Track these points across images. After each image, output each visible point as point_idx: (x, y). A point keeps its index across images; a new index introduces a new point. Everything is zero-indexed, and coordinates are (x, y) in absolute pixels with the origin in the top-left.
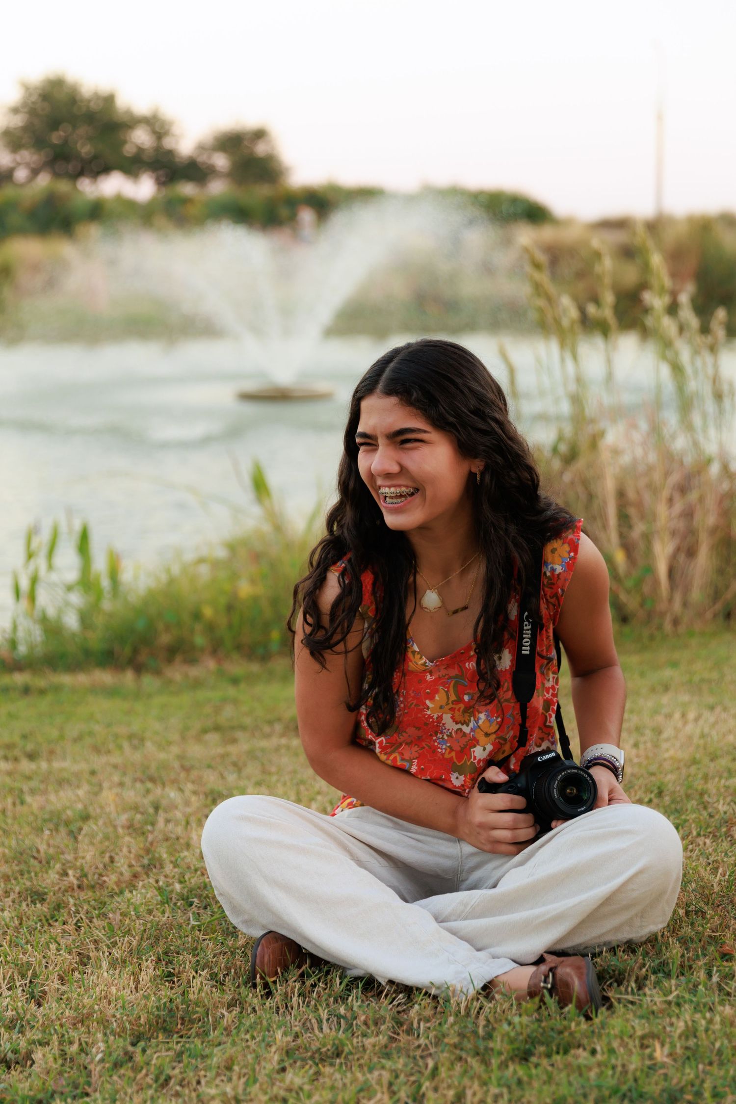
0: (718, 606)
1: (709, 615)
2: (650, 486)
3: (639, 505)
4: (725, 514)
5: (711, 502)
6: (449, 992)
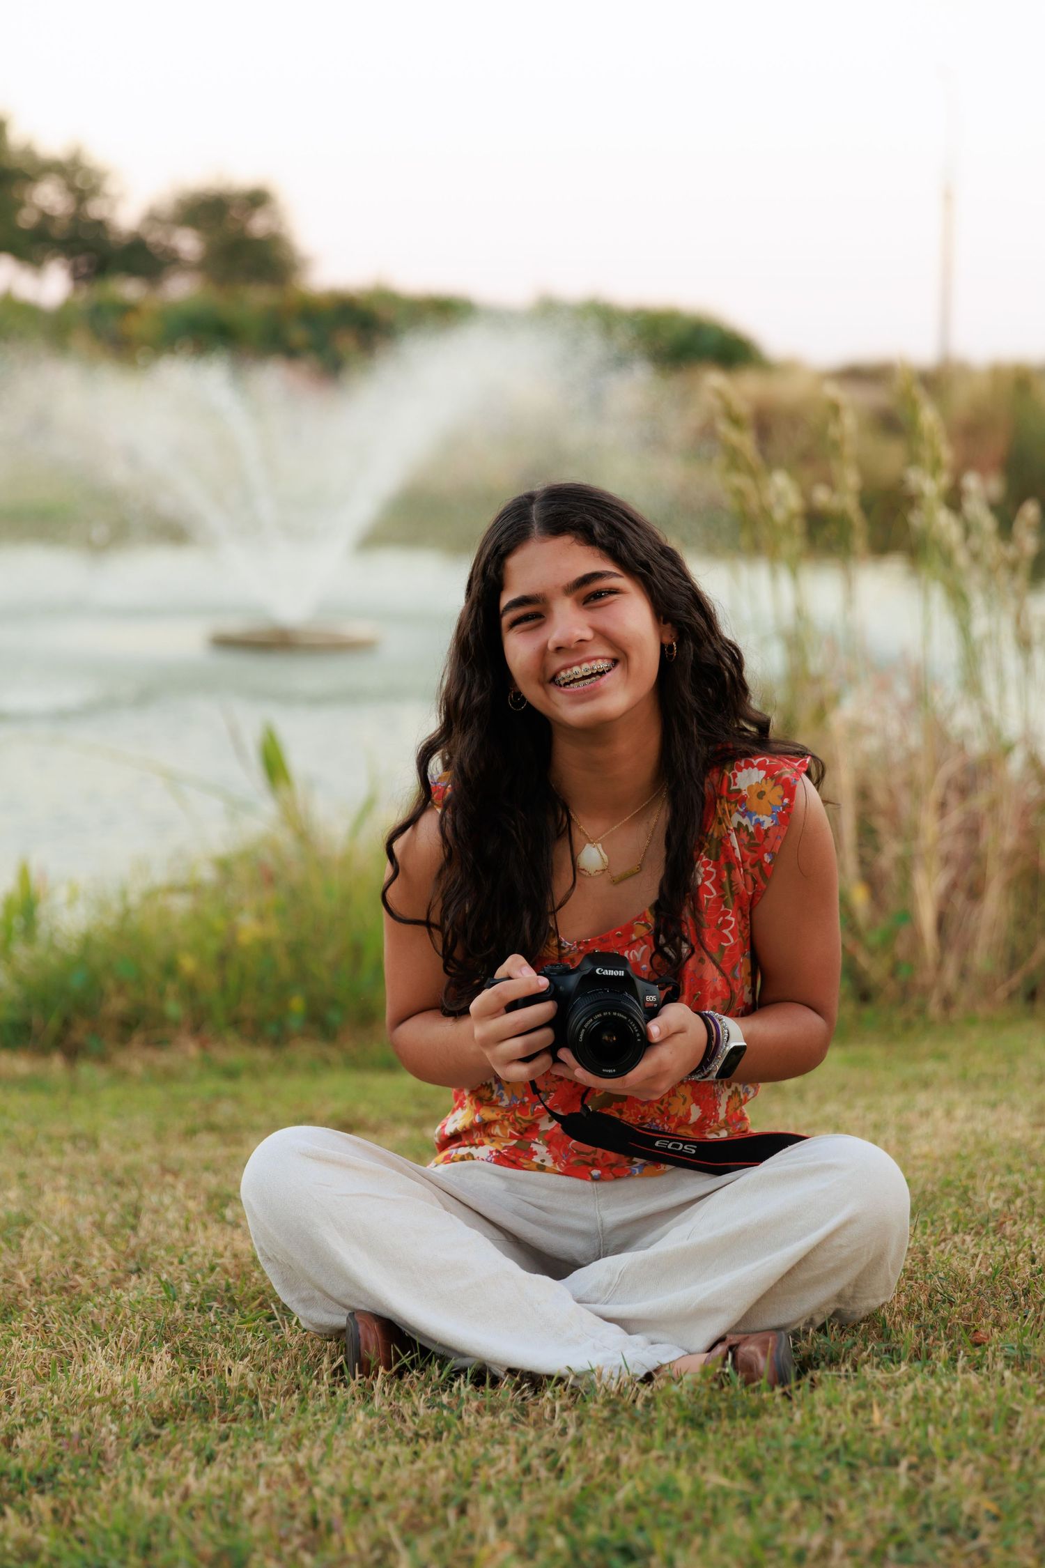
0: (1017, 979)
1: (1001, 993)
2: (911, 784)
3: (893, 814)
4: (1029, 833)
5: (1008, 812)
6: (594, 1377)
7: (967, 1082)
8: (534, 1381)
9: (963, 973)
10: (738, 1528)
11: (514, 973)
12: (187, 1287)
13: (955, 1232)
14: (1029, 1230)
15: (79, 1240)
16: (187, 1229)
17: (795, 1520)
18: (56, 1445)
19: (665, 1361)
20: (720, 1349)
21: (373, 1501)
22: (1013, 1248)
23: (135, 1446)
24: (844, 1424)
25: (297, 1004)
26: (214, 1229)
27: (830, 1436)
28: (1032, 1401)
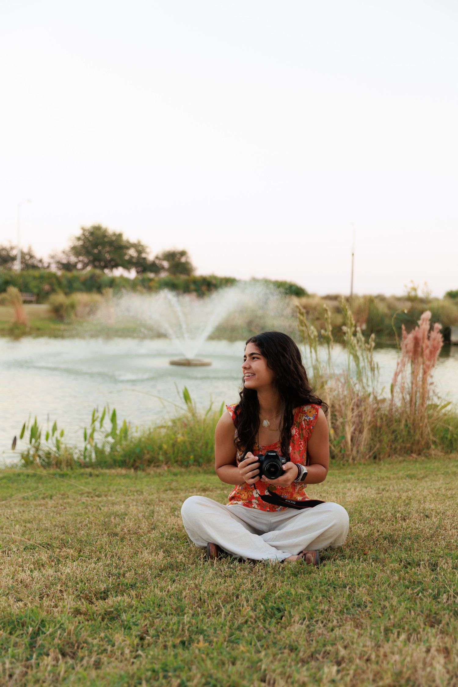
0: (371, 454)
1: (367, 457)
2: (345, 404)
3: (340, 411)
4: (374, 416)
5: (369, 411)
6: (269, 561)
7: (360, 481)
8: (254, 562)
9: (358, 452)
10: (306, 603)
11: (249, 456)
12: (166, 534)
13: (358, 523)
14: (377, 523)
15: (139, 519)
16: (166, 517)
17: (321, 602)
18: (135, 576)
19: (286, 557)
20: (301, 555)
21: (215, 594)
22: (373, 528)
23: (155, 577)
24: (332, 577)
25: (192, 457)
26: (173, 517)
27: (329, 580)
28: (379, 571)
